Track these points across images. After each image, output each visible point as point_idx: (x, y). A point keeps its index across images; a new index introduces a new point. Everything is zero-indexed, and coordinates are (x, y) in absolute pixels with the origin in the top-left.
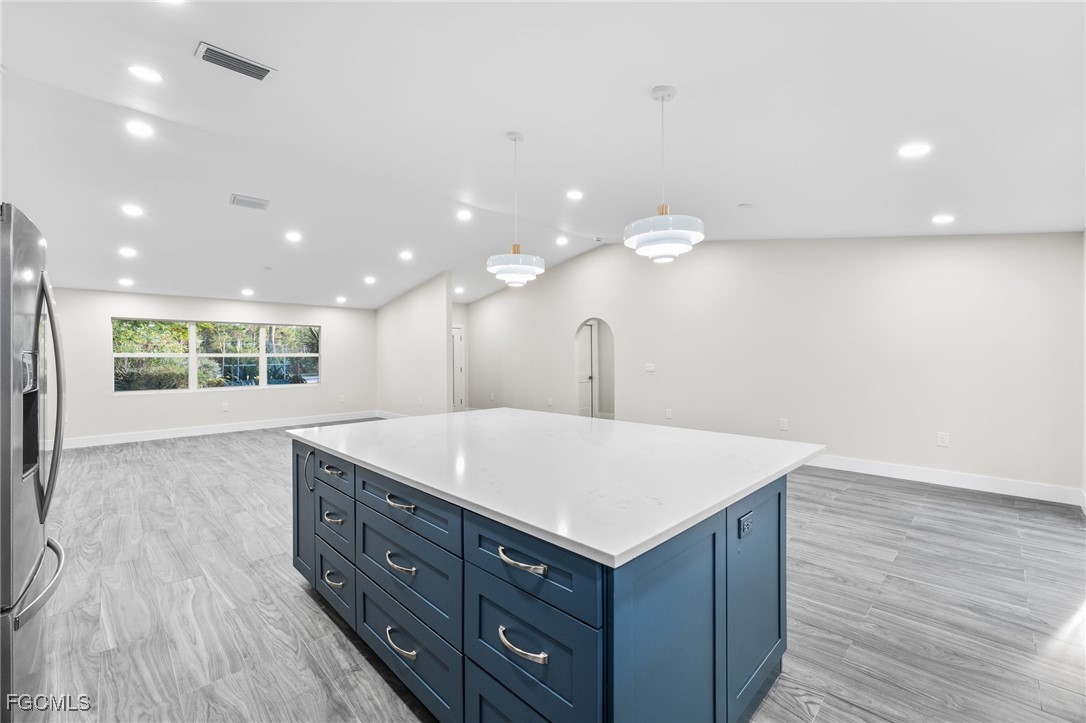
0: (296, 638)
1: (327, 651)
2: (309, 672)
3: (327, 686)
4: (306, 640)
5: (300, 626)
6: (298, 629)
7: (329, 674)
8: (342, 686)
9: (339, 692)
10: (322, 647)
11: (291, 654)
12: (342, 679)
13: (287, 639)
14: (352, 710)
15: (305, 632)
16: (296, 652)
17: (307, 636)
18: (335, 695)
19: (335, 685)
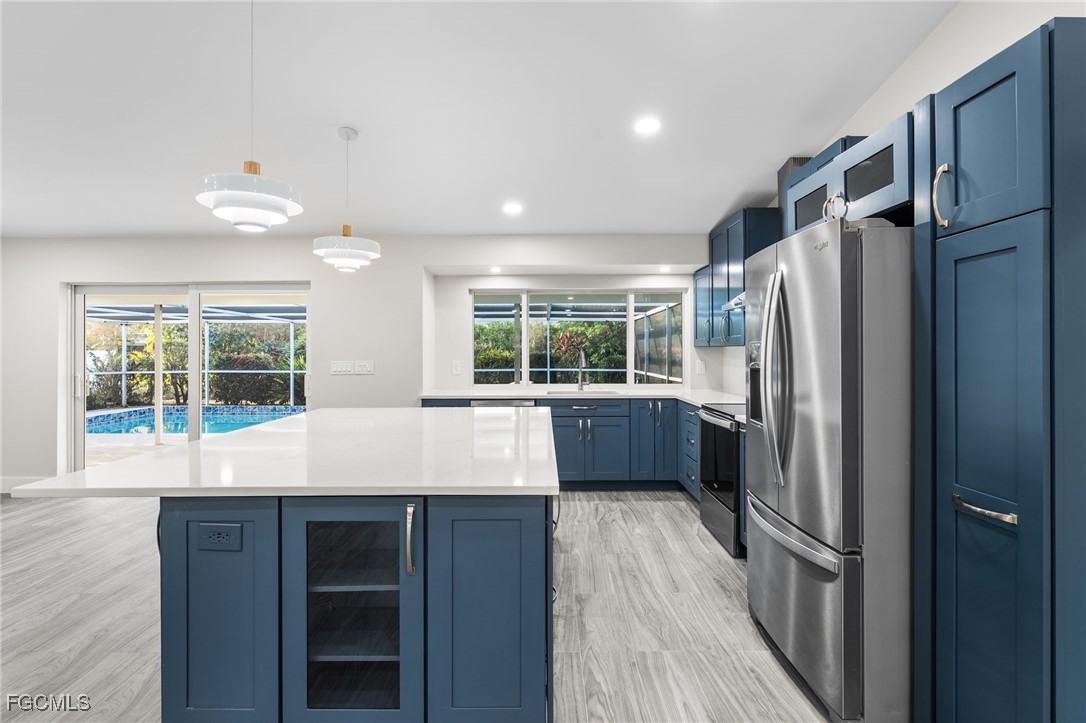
0: (586, 663)
1: (566, 638)
2: (588, 628)
3: (581, 614)
4: (578, 657)
5: (576, 675)
6: (579, 673)
7: (575, 621)
8: (572, 611)
9: (576, 608)
10: (568, 644)
11: (596, 648)
12: (569, 615)
13: (593, 666)
14: (574, 598)
15: (575, 665)
16: (591, 648)
17: (575, 661)
18: (579, 608)
19: (575, 613)
